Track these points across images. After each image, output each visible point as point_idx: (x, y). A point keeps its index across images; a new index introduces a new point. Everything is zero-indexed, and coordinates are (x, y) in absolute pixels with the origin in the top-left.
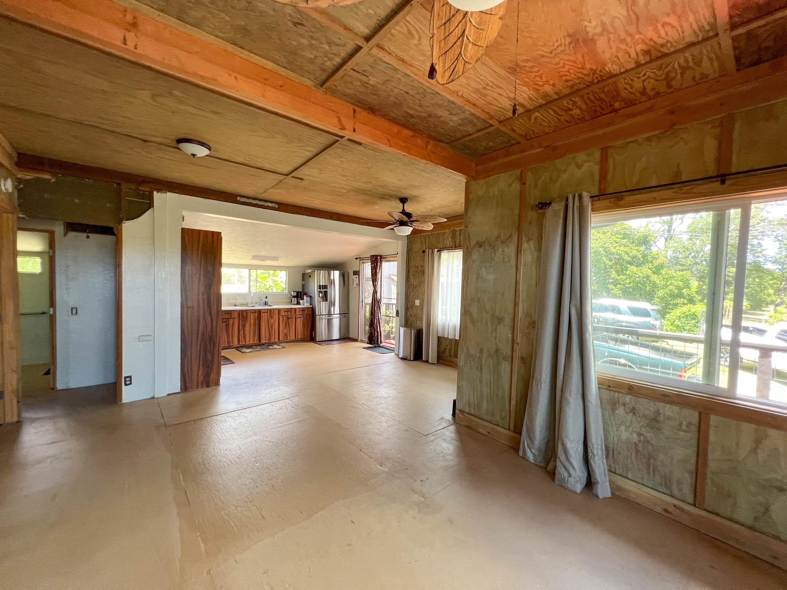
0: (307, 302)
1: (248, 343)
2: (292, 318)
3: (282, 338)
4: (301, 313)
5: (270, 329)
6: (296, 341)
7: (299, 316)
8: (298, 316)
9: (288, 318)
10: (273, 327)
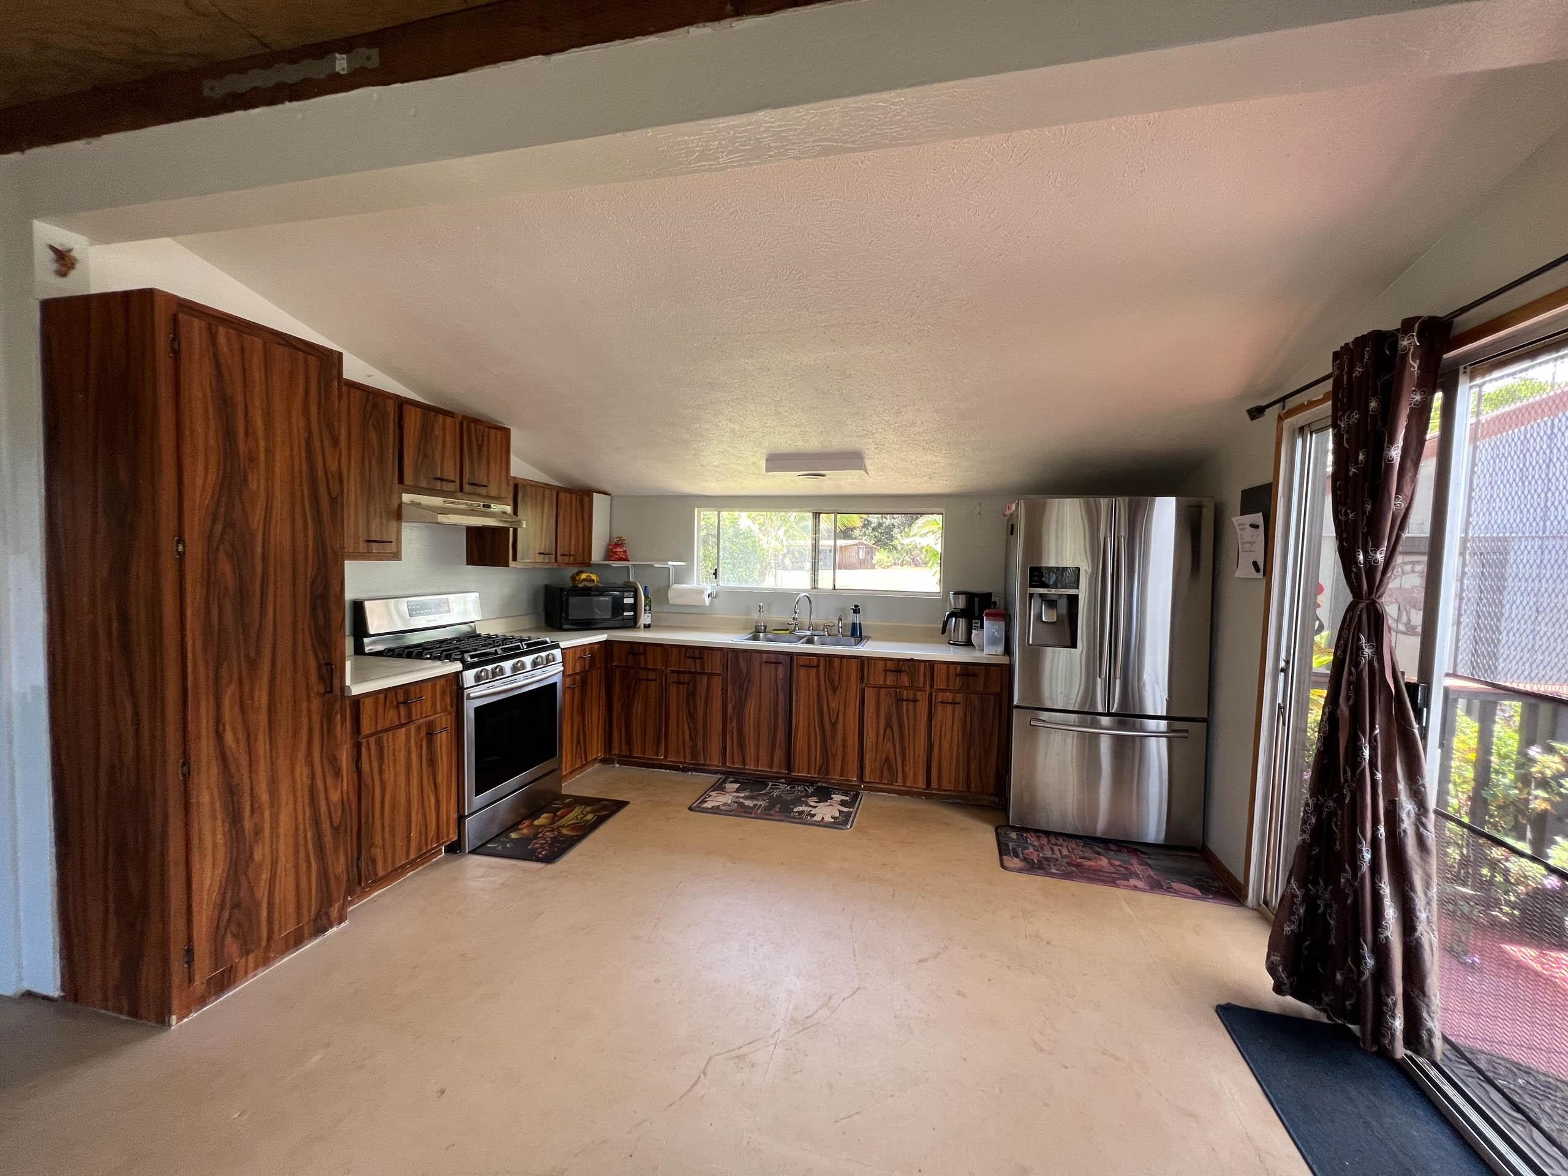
0: (993, 642)
1: (751, 766)
2: (915, 701)
3: (873, 771)
4: (958, 682)
5: (828, 732)
6: (930, 793)
7: (949, 696)
8: (941, 696)
9: (899, 700)
10: (840, 726)
